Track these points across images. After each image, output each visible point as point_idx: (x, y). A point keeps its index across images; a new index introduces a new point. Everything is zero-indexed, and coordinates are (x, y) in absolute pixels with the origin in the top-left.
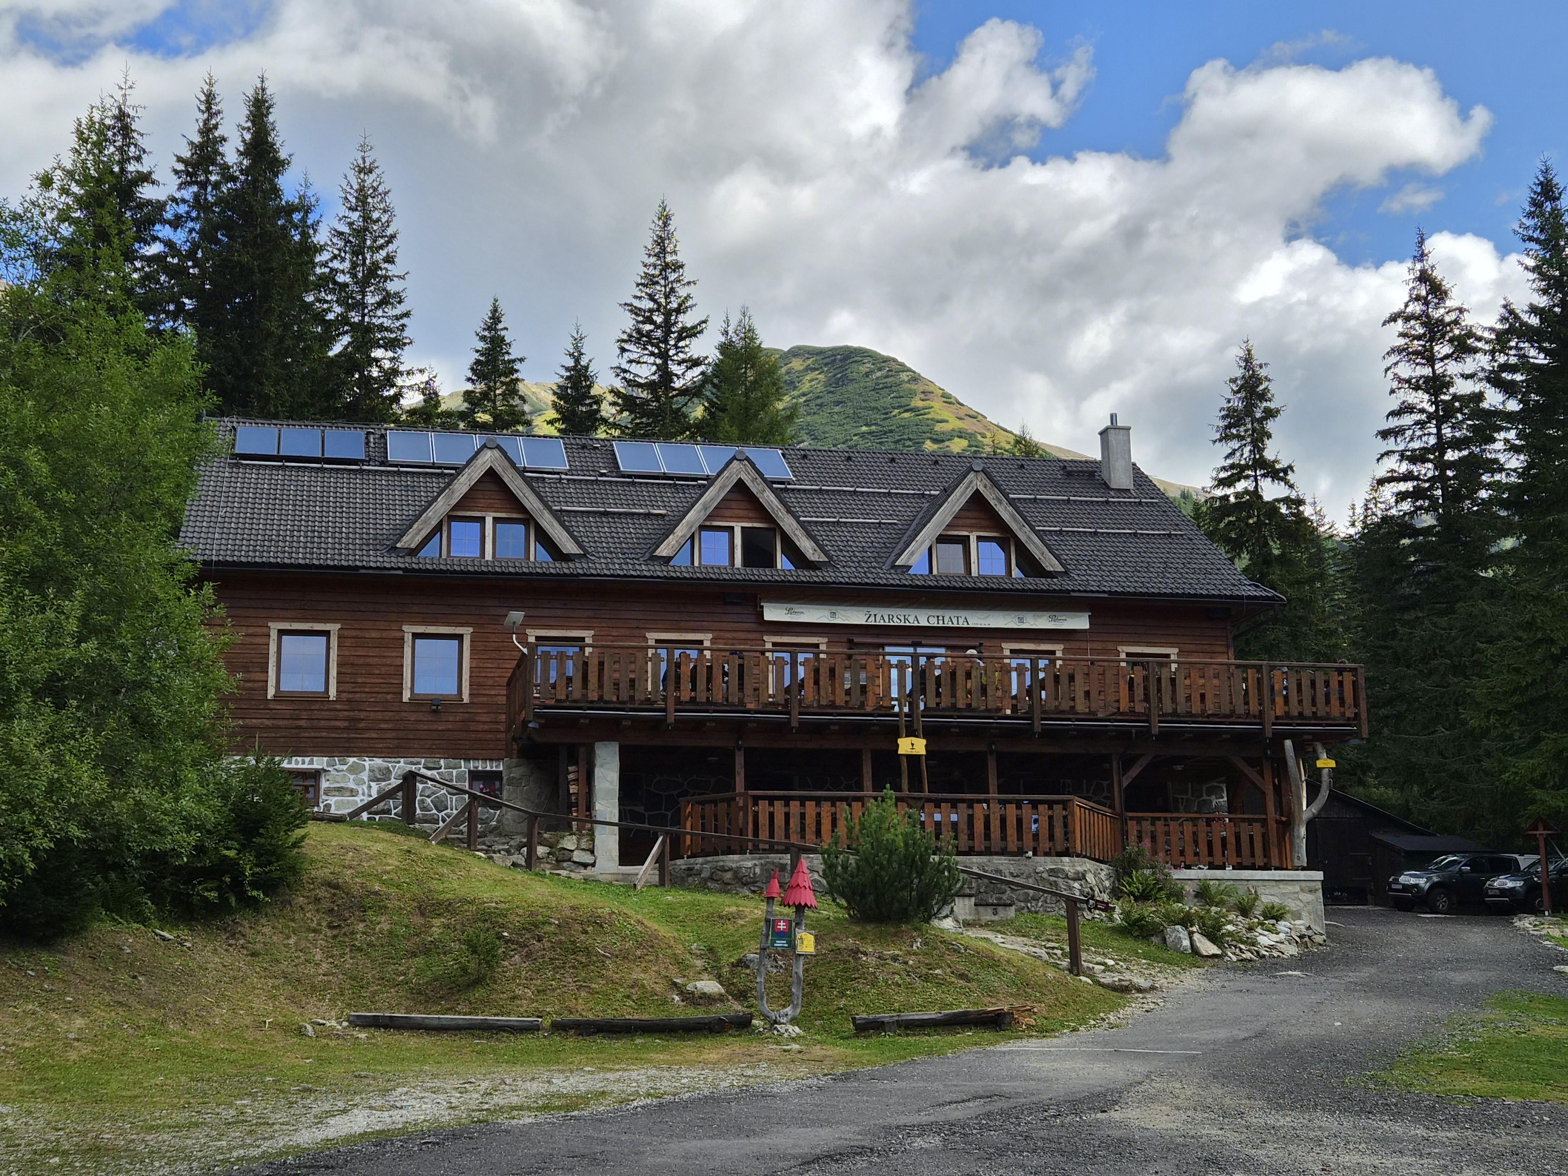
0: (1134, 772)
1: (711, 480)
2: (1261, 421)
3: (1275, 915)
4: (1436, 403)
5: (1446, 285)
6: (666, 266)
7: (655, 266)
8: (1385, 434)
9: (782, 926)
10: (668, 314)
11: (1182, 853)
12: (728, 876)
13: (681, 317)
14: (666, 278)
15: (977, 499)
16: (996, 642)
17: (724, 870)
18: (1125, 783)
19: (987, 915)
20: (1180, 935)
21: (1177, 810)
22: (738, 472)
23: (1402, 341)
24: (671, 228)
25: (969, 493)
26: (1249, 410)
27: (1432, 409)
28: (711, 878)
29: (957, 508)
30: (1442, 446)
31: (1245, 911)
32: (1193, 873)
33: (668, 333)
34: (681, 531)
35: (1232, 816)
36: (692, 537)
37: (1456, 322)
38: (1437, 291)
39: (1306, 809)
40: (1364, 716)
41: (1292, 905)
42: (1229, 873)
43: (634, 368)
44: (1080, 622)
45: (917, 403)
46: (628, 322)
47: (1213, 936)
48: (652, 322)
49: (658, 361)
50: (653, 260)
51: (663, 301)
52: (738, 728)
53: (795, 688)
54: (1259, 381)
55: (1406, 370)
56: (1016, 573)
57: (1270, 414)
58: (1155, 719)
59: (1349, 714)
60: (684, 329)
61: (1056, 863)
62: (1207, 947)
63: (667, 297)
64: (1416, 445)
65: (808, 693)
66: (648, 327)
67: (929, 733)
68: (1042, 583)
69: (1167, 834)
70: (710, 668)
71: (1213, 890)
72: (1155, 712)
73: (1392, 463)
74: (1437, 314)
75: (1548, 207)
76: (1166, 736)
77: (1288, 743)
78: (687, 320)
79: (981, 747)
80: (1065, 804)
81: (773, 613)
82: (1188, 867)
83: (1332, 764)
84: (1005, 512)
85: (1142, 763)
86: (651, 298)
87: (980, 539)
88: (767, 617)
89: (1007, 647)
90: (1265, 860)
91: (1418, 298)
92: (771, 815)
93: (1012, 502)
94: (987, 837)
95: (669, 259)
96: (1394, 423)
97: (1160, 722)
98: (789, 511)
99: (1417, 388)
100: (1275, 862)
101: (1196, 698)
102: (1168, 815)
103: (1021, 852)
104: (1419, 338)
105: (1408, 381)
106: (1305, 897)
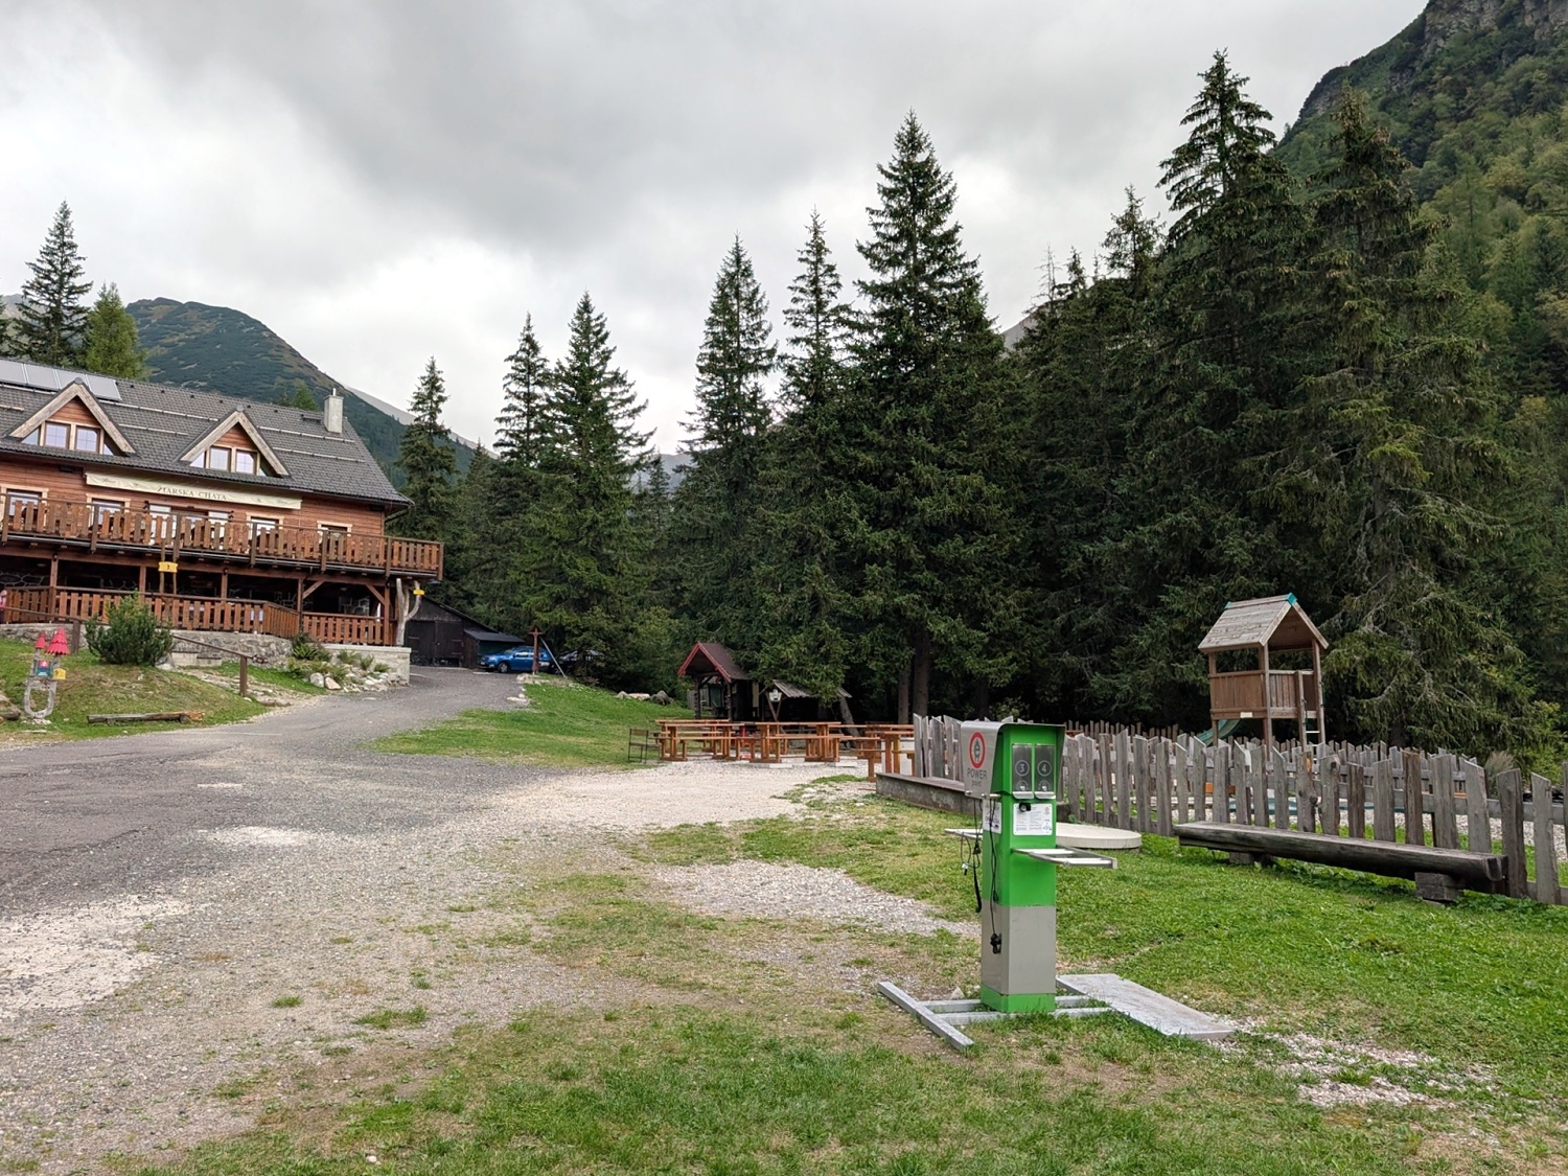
0: (311, 590)
1: (59, 392)
2: (437, 403)
3: (381, 669)
4: (527, 407)
5: (539, 345)
6: (64, 244)
7: (55, 243)
8: (501, 420)
9: (44, 664)
10: (62, 276)
12: (36, 635)
13: (72, 280)
14: (63, 252)
15: (238, 427)
16: (243, 511)
17: (32, 632)
18: (305, 596)
19: (204, 663)
20: (319, 679)
21: (342, 612)
22: (76, 390)
23: (514, 372)
24: (70, 220)
25: (233, 424)
26: (430, 396)
27: (525, 410)
28: (24, 636)
29: (224, 432)
30: (528, 431)
31: (363, 667)
32: (341, 646)
33: (61, 287)
34: (31, 422)
36: (40, 427)
37: (542, 366)
38: (534, 348)
39: (406, 615)
40: (441, 569)
41: (391, 665)
43: (34, 307)
44: (296, 504)
45: (273, 352)
46: (32, 276)
47: (339, 679)
48: (50, 279)
49: (53, 305)
50: (54, 238)
51: (59, 267)
52: (55, 548)
53: (96, 527)
54: (437, 380)
55: (514, 387)
56: (261, 473)
57: (441, 399)
59: (433, 567)
60: (73, 287)
61: (252, 637)
62: (332, 684)
63: (62, 264)
64: (516, 428)
65: (105, 532)
66: (46, 282)
67: (182, 560)
68: (274, 481)
70: (36, 511)
71: (350, 656)
72: (324, 559)
73: (502, 436)
74: (533, 360)
75: (586, 315)
76: (330, 573)
77: (399, 580)
78: (77, 281)
79: (218, 570)
80: (261, 605)
81: (93, 479)
82: (340, 643)
83: (422, 593)
84: (255, 437)
85: (317, 585)
86: (50, 263)
87: (238, 450)
88: (89, 482)
89: (249, 514)
90: (381, 641)
91: (524, 350)
92: (69, 602)
93: (259, 430)
94: (212, 621)
95: (66, 240)
96: (505, 414)
97: (328, 564)
98: (111, 420)
99: (519, 398)
100: (386, 641)
101: (349, 552)
102: (327, 614)
103: (231, 631)
104: (523, 371)
105: (515, 394)
106: (400, 661)
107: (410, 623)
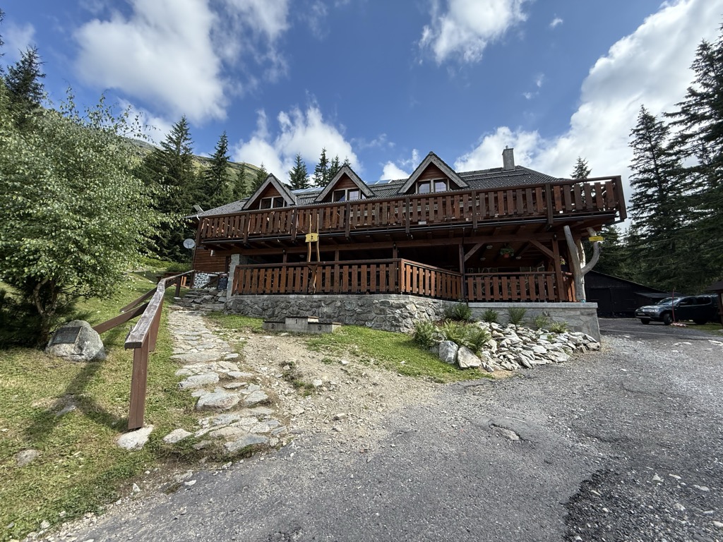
0: (471, 253)
15: (433, 166)
18: (466, 258)
19: (314, 330)
20: (448, 349)
39: (584, 267)
41: (575, 323)
58: (475, 221)
77: (567, 228)
85: (477, 247)
87: (434, 181)
90: (556, 297)
97: (479, 222)
100: (562, 297)
106: (584, 318)
107: (588, 276)
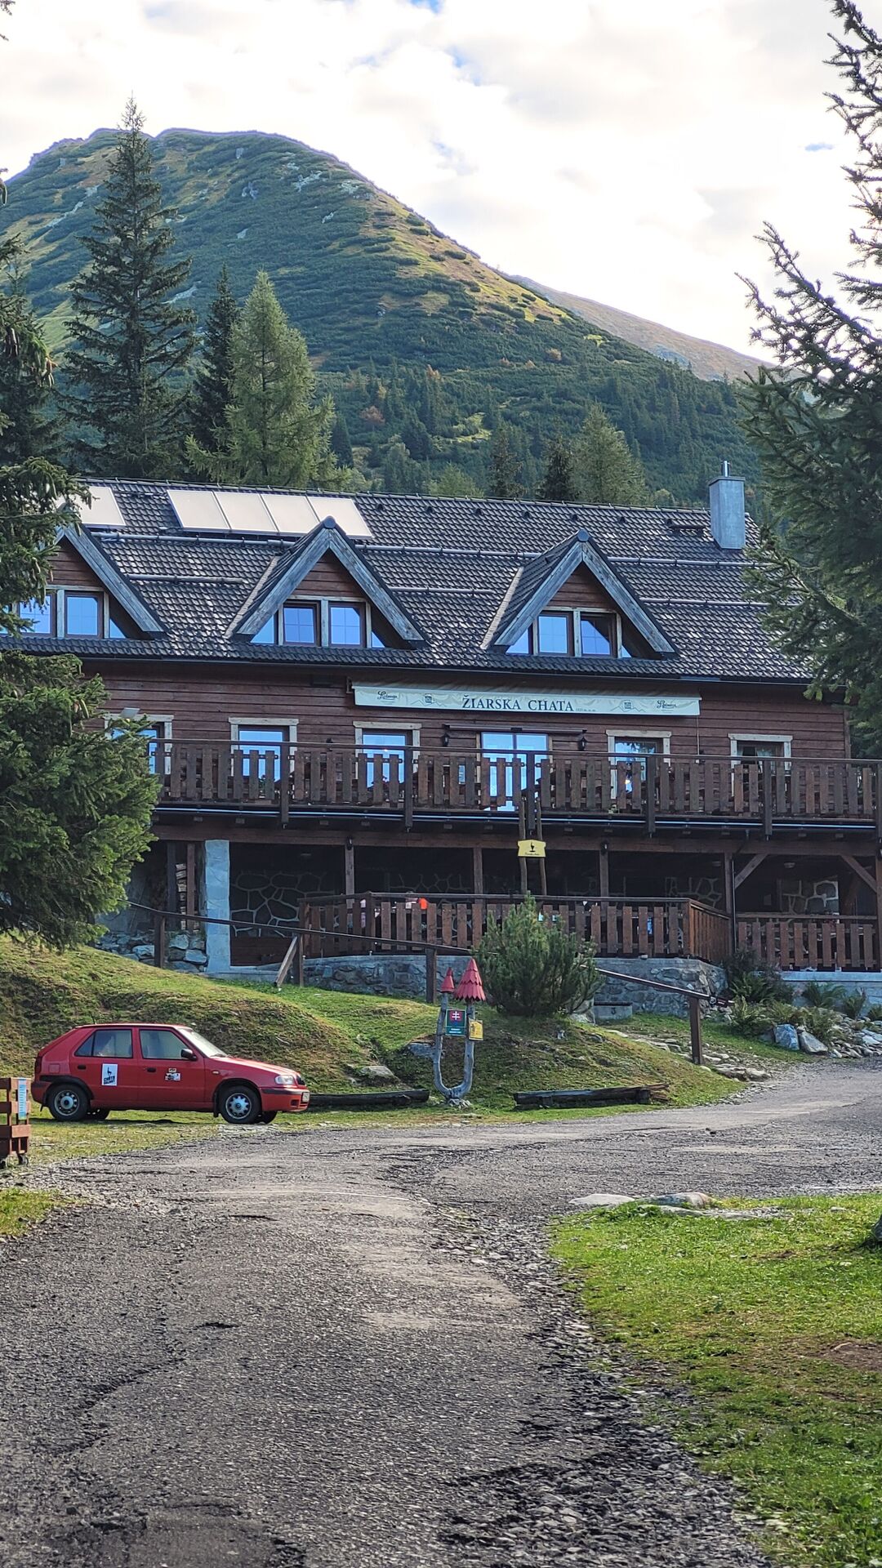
0: (747, 872)
3: (880, 1016)
9: (456, 1016)
11: (792, 954)
15: (583, 571)
16: (600, 729)
17: (346, 970)
18: (737, 883)
19: (605, 1014)
20: (789, 1034)
21: (787, 910)
22: (327, 541)
25: (574, 566)
31: (851, 1012)
32: (802, 975)
34: (266, 607)
35: (843, 917)
36: (277, 613)
42: (838, 975)
44: (689, 706)
47: (820, 1035)
53: (410, 784)
56: (623, 653)
58: (769, 819)
61: (669, 964)
65: (422, 794)
68: (652, 667)
69: (778, 934)
70: (323, 765)
71: (822, 992)
72: (769, 812)
79: (593, 847)
80: (680, 905)
81: (366, 696)
82: (797, 969)
84: (612, 586)
85: (757, 861)
87: (583, 615)
88: (358, 702)
90: (875, 962)
92: (394, 917)
93: (616, 572)
94: (604, 938)
97: (774, 822)
98: (380, 584)
101: (810, 797)
102: (778, 916)
